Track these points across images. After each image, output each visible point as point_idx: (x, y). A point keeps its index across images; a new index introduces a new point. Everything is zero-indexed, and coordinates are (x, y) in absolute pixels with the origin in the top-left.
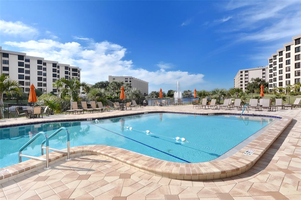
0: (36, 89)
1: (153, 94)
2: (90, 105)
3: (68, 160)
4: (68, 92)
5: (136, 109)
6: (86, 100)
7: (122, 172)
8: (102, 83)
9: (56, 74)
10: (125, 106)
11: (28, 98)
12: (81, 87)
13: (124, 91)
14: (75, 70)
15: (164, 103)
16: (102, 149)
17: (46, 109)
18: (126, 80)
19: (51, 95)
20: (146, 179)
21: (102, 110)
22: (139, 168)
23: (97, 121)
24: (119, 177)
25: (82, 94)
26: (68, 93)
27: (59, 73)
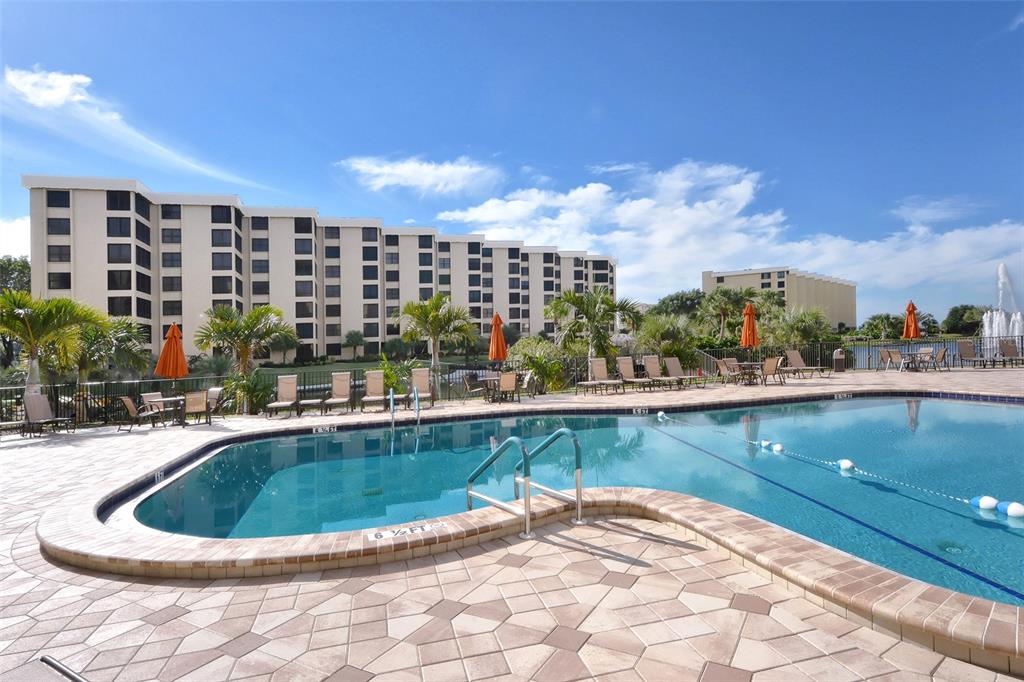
0: (505, 326)
1: (876, 327)
2: (643, 367)
3: (579, 522)
4: (581, 331)
5: (804, 381)
6: (631, 352)
7: (740, 587)
8: (682, 298)
9: (552, 282)
10: (759, 372)
11: (488, 350)
12: (618, 315)
13: (758, 317)
14: (601, 264)
15: (927, 358)
16: (675, 506)
17: (527, 379)
18: (766, 281)
19: (540, 341)
20: (830, 631)
21: (680, 382)
22: (805, 588)
23: (662, 417)
24: (728, 602)
25: (622, 335)
26: (583, 334)
27: (559, 277)
